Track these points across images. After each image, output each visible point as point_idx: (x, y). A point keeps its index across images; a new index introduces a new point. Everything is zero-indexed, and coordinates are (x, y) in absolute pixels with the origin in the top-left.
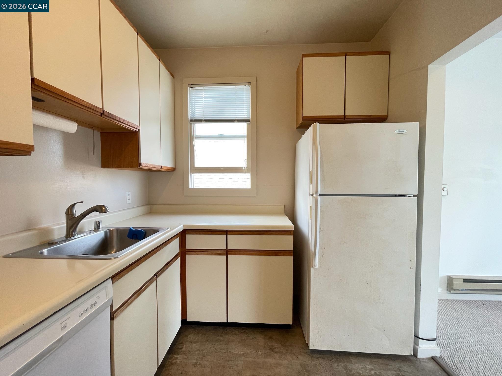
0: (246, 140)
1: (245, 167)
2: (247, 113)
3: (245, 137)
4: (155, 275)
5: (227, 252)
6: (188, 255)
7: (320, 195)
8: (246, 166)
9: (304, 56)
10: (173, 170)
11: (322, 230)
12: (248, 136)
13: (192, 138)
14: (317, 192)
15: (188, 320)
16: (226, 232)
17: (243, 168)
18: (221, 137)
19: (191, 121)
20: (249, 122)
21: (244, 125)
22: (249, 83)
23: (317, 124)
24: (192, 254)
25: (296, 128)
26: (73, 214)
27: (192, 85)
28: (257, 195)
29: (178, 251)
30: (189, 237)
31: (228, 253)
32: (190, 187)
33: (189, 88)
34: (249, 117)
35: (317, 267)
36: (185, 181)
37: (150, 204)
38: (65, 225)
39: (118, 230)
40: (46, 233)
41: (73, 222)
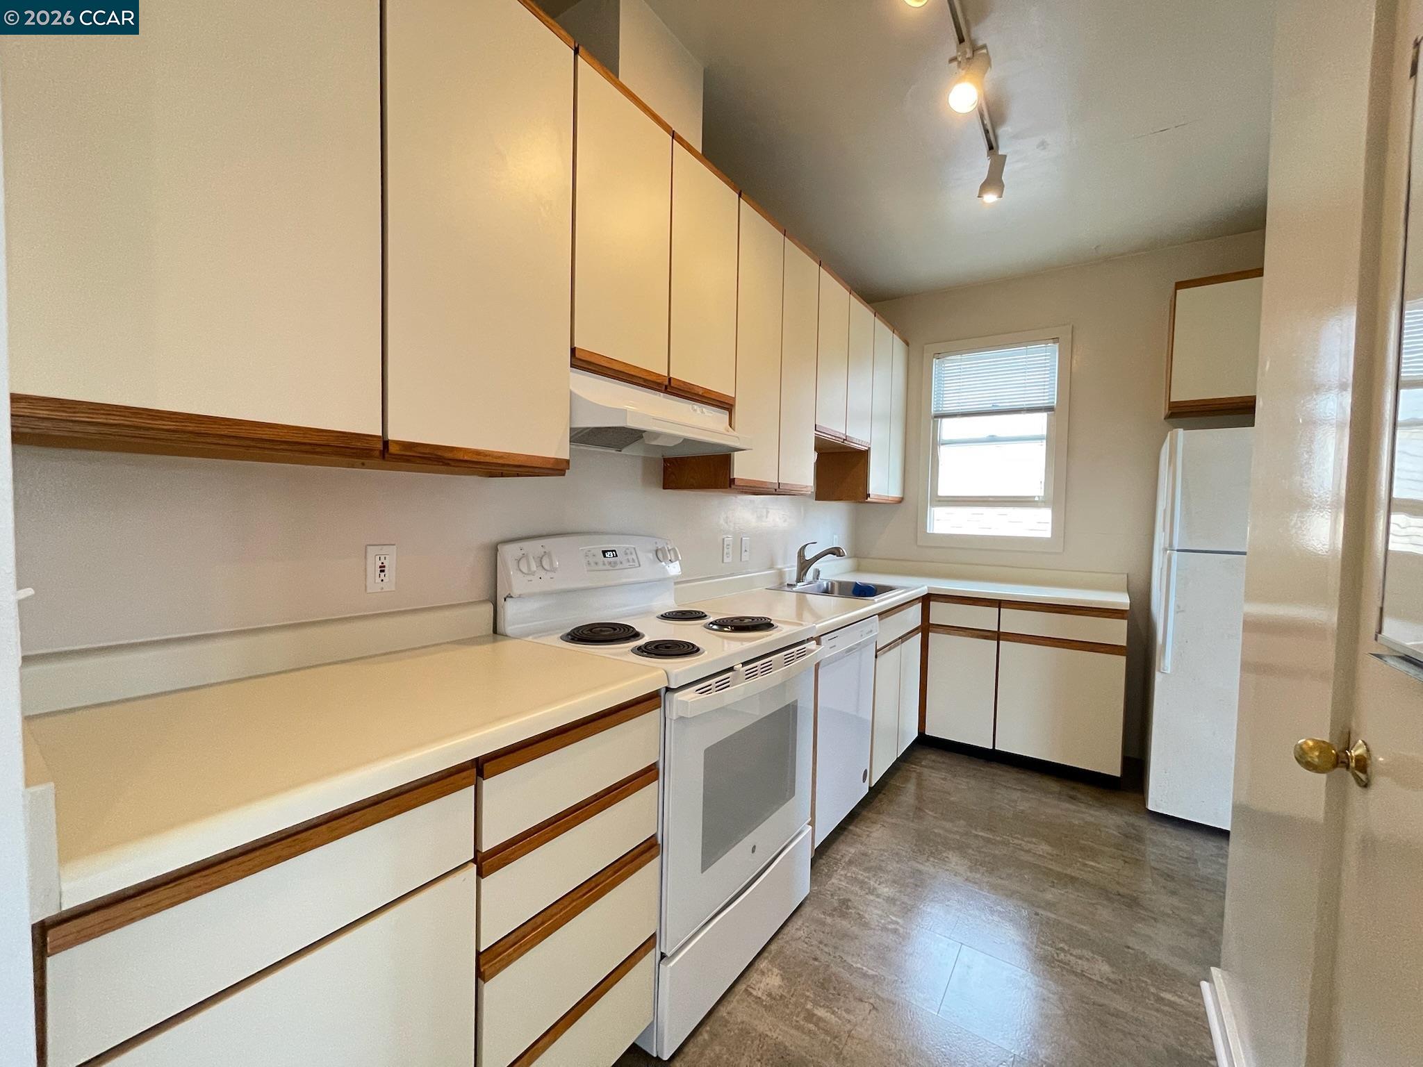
0: (1045, 444)
1: (1039, 497)
2: (1050, 397)
3: (1043, 439)
4: (900, 638)
5: (998, 636)
6: (932, 634)
7: (1178, 551)
8: (1042, 494)
9: (1180, 285)
10: (901, 500)
11: (1181, 609)
12: (1048, 439)
13: (936, 444)
14: (1171, 545)
15: (927, 733)
16: (999, 604)
17: (1037, 499)
18: (992, 439)
19: (937, 416)
20: (1053, 412)
21: (1042, 417)
22: (1055, 340)
23: (1177, 433)
24: (939, 633)
25: (1163, 418)
26: (804, 556)
27: (938, 355)
28: (1064, 551)
29: (918, 622)
30: (934, 606)
31: (1001, 637)
32: (928, 532)
33: (934, 359)
34: (1053, 403)
35: (1169, 672)
36: (919, 520)
37: (857, 557)
38: (796, 568)
39: (840, 583)
40: (781, 574)
41: (804, 565)
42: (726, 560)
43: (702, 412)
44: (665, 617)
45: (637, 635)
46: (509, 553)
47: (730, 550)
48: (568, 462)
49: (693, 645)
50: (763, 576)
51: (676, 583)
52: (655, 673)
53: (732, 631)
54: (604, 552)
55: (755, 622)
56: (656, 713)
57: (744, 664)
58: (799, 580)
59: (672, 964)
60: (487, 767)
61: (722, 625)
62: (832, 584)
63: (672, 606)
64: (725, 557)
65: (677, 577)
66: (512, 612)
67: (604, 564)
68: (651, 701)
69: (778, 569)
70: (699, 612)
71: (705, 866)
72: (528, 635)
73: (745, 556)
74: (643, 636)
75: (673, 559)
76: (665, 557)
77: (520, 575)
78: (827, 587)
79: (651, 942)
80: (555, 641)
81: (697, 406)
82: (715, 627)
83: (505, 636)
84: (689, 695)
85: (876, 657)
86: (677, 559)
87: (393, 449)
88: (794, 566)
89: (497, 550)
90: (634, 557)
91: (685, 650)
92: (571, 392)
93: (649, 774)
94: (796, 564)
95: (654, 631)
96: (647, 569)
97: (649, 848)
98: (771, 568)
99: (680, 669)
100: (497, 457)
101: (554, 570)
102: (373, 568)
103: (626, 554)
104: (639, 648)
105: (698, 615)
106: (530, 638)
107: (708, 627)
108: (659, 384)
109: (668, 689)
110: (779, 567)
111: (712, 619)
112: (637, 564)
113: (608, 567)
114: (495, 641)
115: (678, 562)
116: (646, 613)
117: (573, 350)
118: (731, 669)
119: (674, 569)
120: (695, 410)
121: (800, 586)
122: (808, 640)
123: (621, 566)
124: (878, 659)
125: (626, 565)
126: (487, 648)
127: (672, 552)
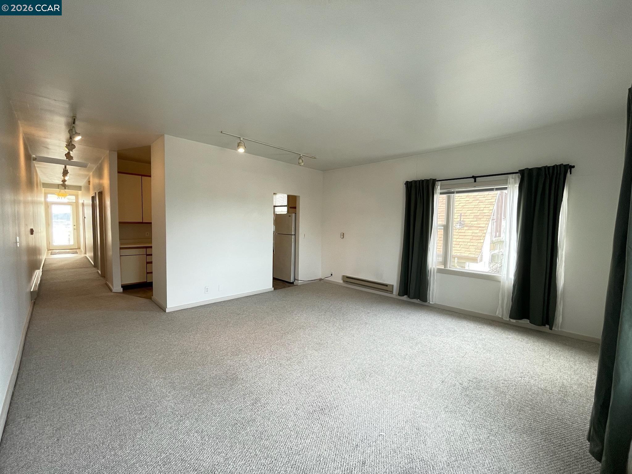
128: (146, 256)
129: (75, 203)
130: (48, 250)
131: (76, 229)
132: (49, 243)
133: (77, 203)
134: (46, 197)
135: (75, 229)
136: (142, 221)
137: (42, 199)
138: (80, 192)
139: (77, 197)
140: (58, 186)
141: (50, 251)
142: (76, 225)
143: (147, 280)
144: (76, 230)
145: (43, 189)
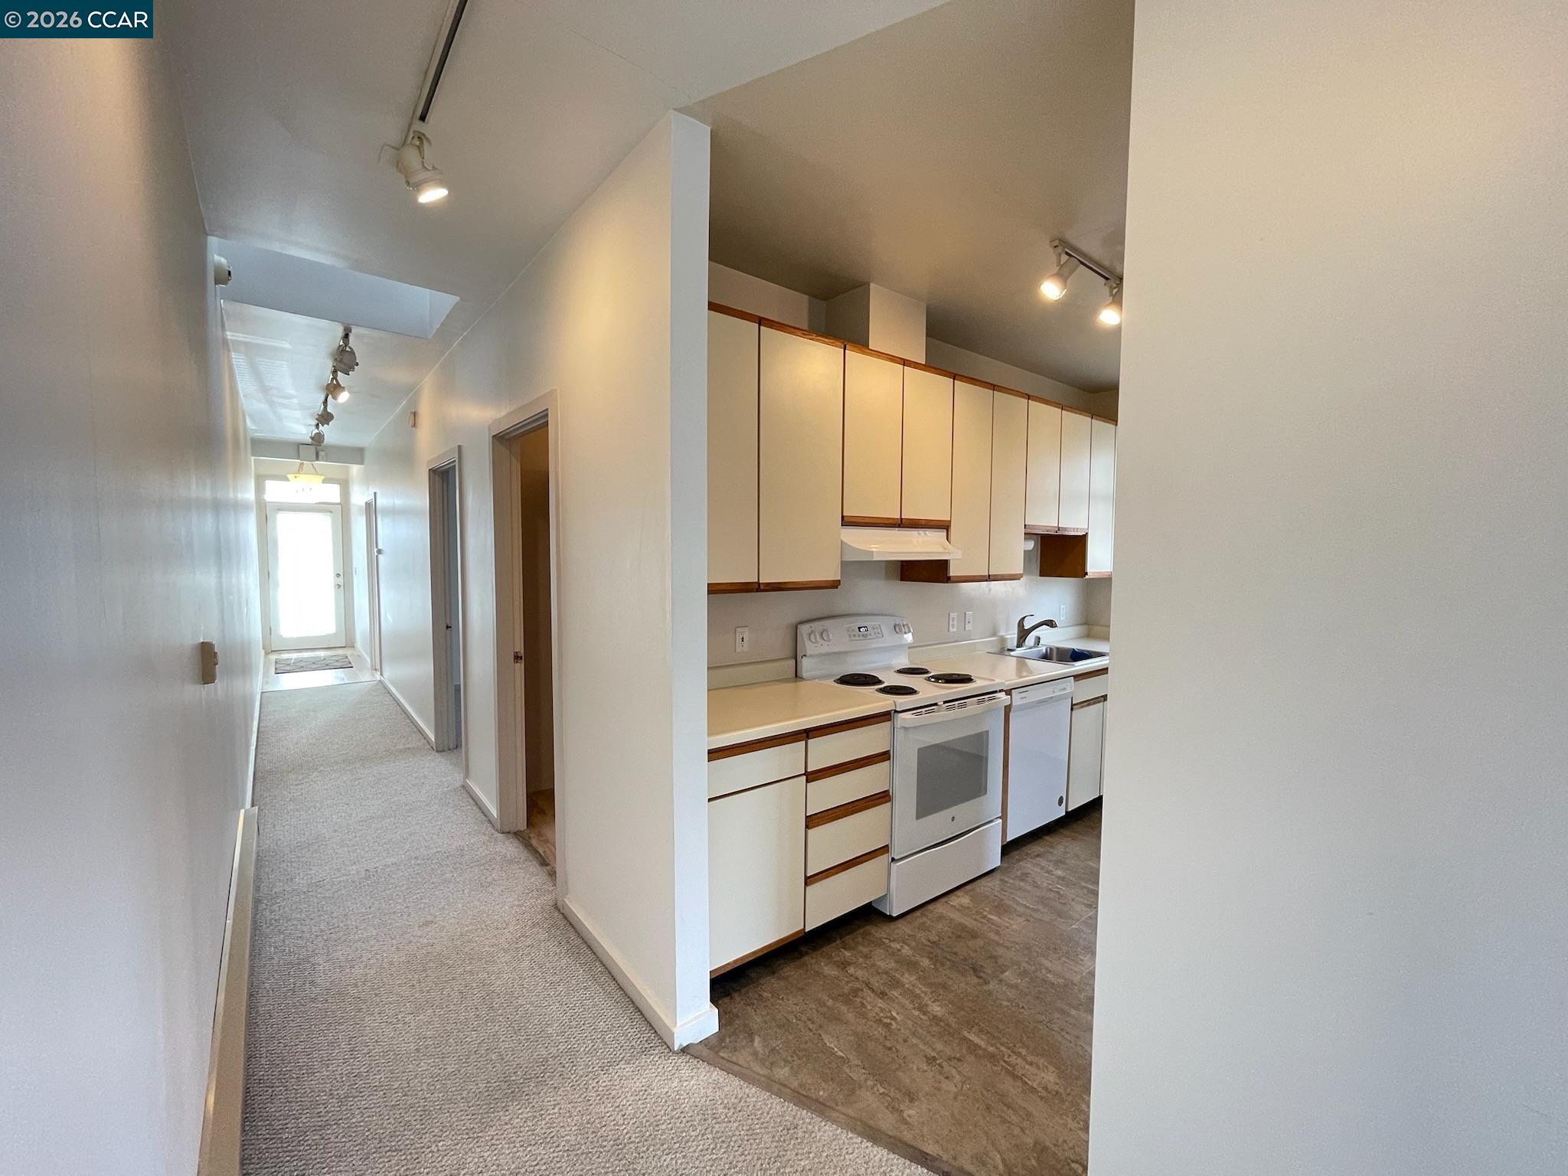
26: (1023, 626)
37: (1088, 624)
38: (1016, 636)
39: (1058, 648)
40: (1003, 640)
41: (1023, 634)
42: (951, 630)
43: (925, 534)
44: (900, 671)
45: (880, 682)
46: (804, 629)
47: (955, 622)
48: (839, 581)
49: (913, 689)
50: (984, 642)
51: (909, 648)
52: (887, 703)
53: (946, 683)
54: (859, 628)
55: (960, 678)
56: (888, 724)
57: (945, 702)
58: (1019, 646)
59: (898, 864)
60: (810, 734)
61: (938, 678)
62: (1051, 649)
63: (905, 663)
64: (951, 628)
65: (910, 644)
66: (806, 664)
67: (859, 636)
68: (886, 716)
69: (1002, 637)
70: (923, 669)
71: (918, 818)
72: (815, 679)
73: (969, 627)
74: (884, 683)
75: (907, 631)
76: (901, 631)
77: (811, 643)
78: (1046, 652)
79: (885, 849)
80: (831, 682)
81: (922, 532)
82: (933, 680)
83: (802, 679)
84: (907, 715)
85: (1072, 709)
86: (910, 632)
87: (762, 587)
88: (1014, 634)
89: (797, 628)
90: (879, 631)
91: (908, 691)
92: (842, 541)
93: (885, 756)
94: (1016, 632)
95: (891, 679)
96: (889, 639)
97: (884, 797)
98: (994, 634)
99: (902, 701)
100: (805, 584)
101: (829, 640)
102: (739, 640)
103: (874, 629)
104: (880, 689)
105: (923, 671)
106: (817, 680)
107: (928, 679)
108: (895, 524)
109: (896, 711)
110: (1001, 634)
111: (932, 674)
112: (881, 636)
113: (862, 638)
114: (796, 681)
115: (910, 634)
116: (888, 668)
117: (843, 517)
118: (936, 704)
119: (909, 638)
120: (920, 534)
121: (1019, 651)
122: (1001, 691)
123: (871, 637)
124: (1074, 712)
125: (873, 636)
126: (792, 685)
127: (906, 627)
128: (807, 781)
129: (340, 506)
130: (267, 654)
131: (342, 585)
132: (268, 630)
133: (345, 506)
134: (260, 489)
135: (339, 586)
136: (757, 581)
137: (250, 495)
138: (355, 469)
139: (345, 485)
140: (296, 449)
141: (273, 657)
142: (341, 574)
143: (806, 927)
144: (342, 588)
145: (253, 458)
